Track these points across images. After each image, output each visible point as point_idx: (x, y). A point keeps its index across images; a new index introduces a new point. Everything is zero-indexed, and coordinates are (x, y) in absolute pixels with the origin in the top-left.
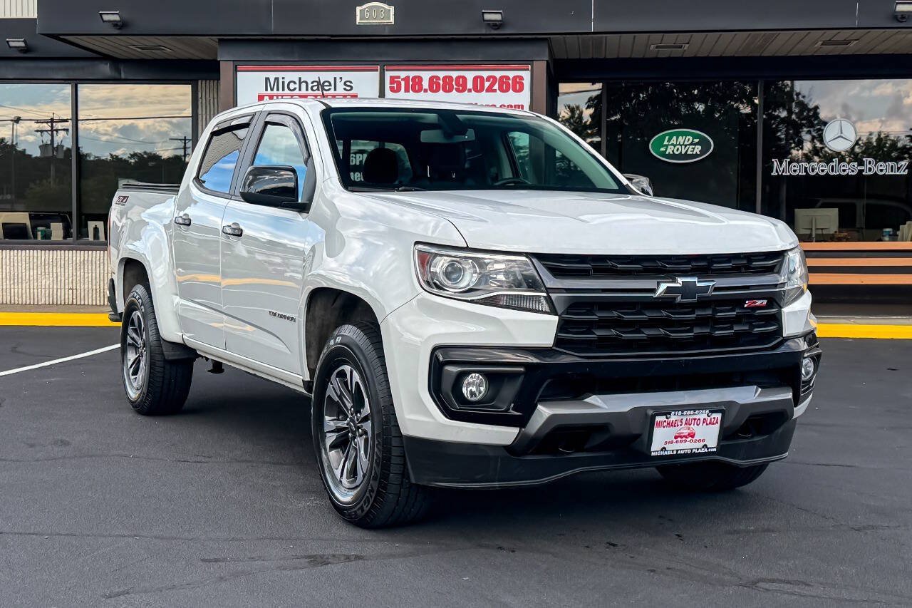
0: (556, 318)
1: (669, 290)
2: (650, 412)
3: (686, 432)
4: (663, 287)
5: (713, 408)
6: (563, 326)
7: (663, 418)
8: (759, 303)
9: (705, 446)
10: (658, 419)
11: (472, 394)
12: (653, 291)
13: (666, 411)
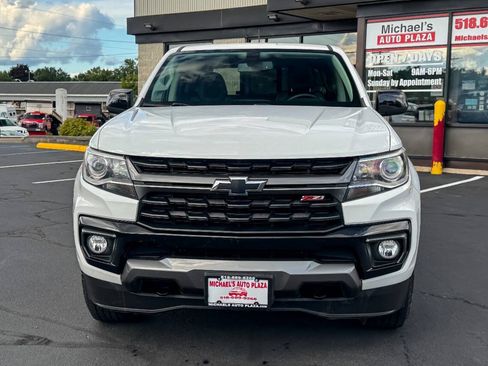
0: (137, 202)
1: (220, 186)
2: (206, 274)
3: (239, 291)
4: (217, 183)
5: (259, 276)
6: (142, 208)
7: (215, 280)
8: (316, 198)
9: (256, 303)
10: (210, 280)
11: (97, 248)
12: (211, 186)
13: (217, 274)
